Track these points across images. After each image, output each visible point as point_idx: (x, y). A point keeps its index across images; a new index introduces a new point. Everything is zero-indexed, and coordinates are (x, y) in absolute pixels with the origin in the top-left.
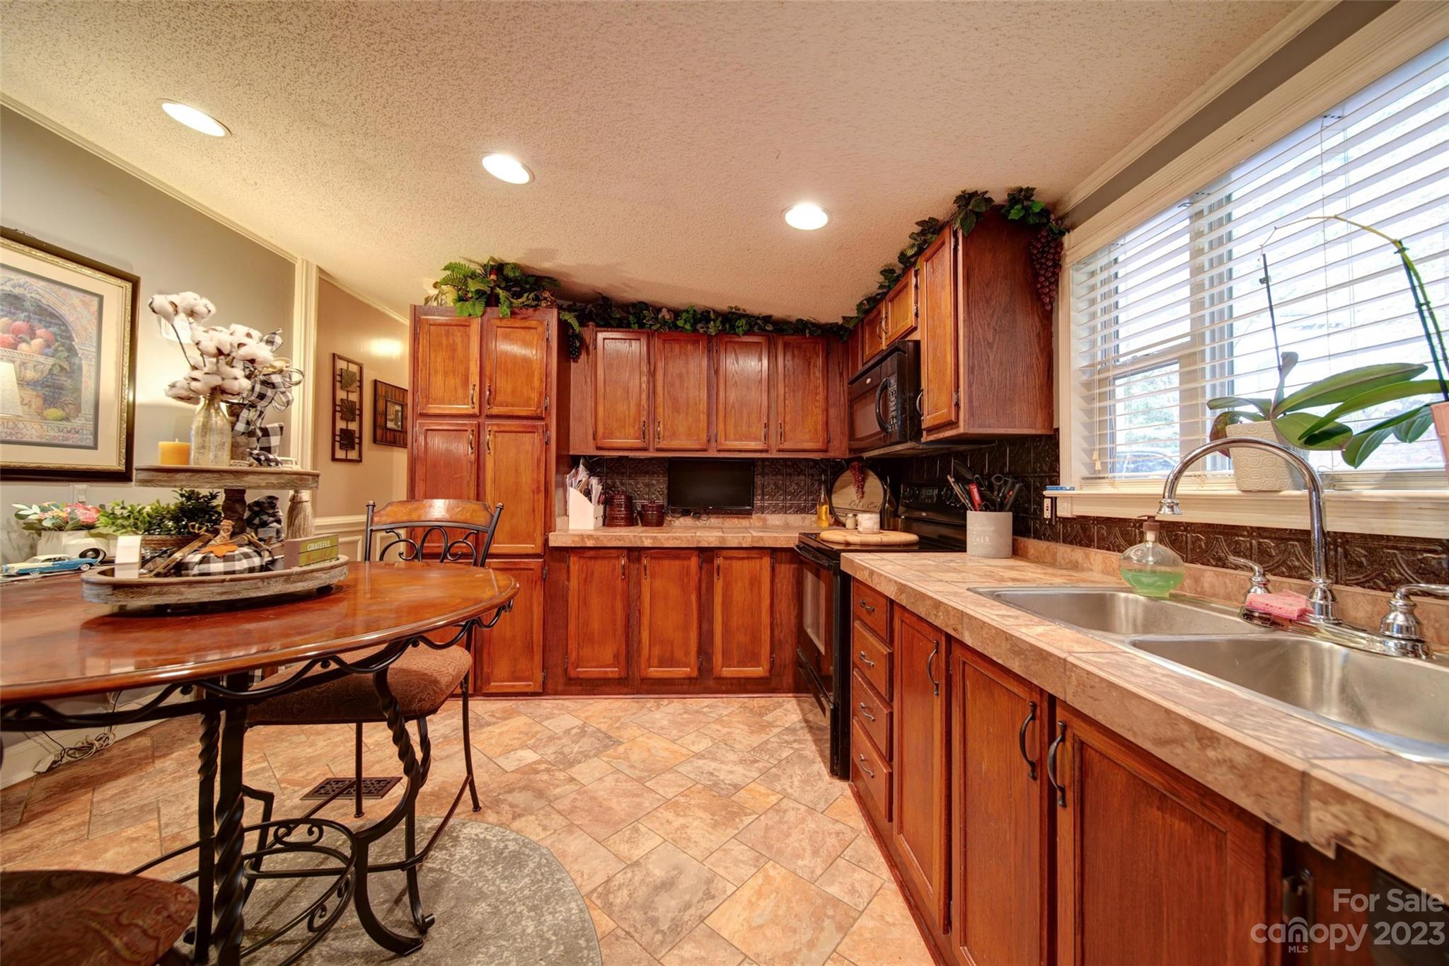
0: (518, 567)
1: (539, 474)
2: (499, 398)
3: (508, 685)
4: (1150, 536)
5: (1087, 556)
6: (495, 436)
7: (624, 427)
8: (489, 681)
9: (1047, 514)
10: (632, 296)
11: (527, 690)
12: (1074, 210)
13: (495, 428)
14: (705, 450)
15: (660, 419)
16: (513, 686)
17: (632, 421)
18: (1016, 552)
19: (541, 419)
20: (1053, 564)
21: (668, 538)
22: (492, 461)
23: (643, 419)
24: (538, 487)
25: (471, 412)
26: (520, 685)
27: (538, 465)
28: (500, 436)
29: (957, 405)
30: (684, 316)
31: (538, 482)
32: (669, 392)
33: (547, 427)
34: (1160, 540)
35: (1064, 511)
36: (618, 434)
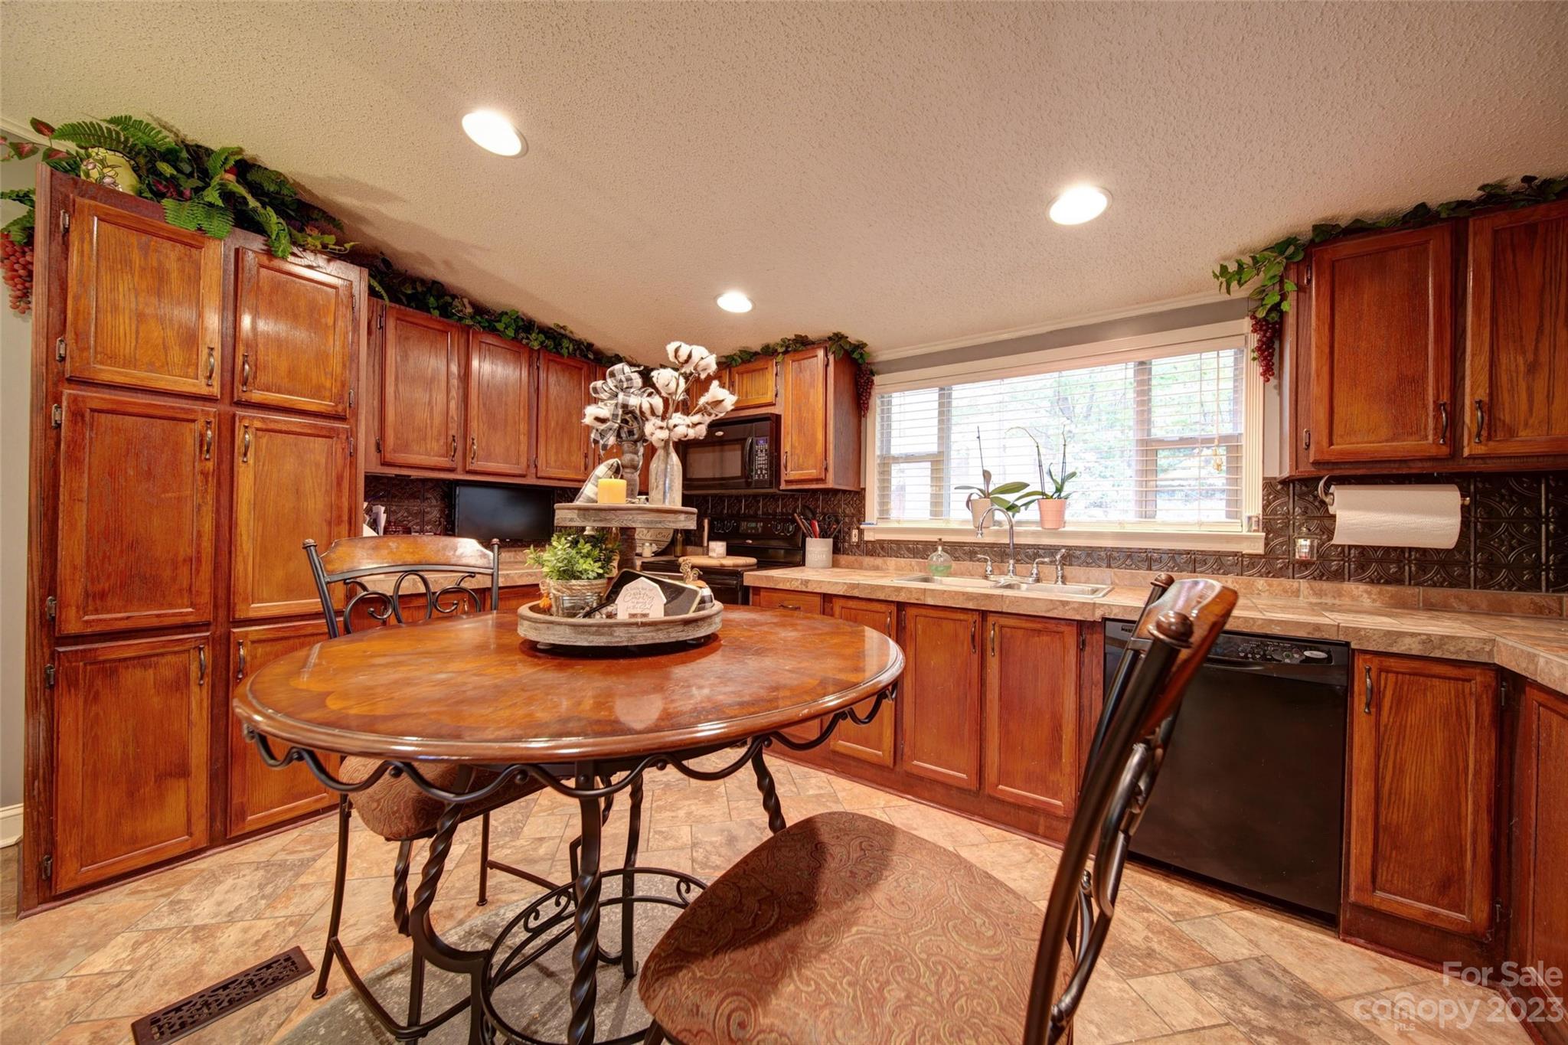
0: (303, 632)
1: (339, 497)
2: (262, 378)
3: (280, 811)
4: (940, 548)
5: (885, 563)
6: (256, 436)
7: (425, 439)
8: (242, 815)
9: (855, 539)
10: (428, 272)
11: (319, 806)
12: (879, 363)
13: (258, 424)
14: (523, 476)
15: (475, 435)
16: (291, 810)
17: (435, 433)
18: (835, 564)
19: (342, 418)
20: (861, 567)
21: (522, 576)
22: (251, 476)
23: (452, 432)
24: (340, 517)
25: (204, 390)
26: (304, 804)
27: (339, 484)
28: (265, 439)
29: (826, 469)
30: (505, 319)
31: (340, 508)
32: (484, 405)
33: (352, 434)
34: (944, 550)
35: (869, 536)
36: (416, 448)
